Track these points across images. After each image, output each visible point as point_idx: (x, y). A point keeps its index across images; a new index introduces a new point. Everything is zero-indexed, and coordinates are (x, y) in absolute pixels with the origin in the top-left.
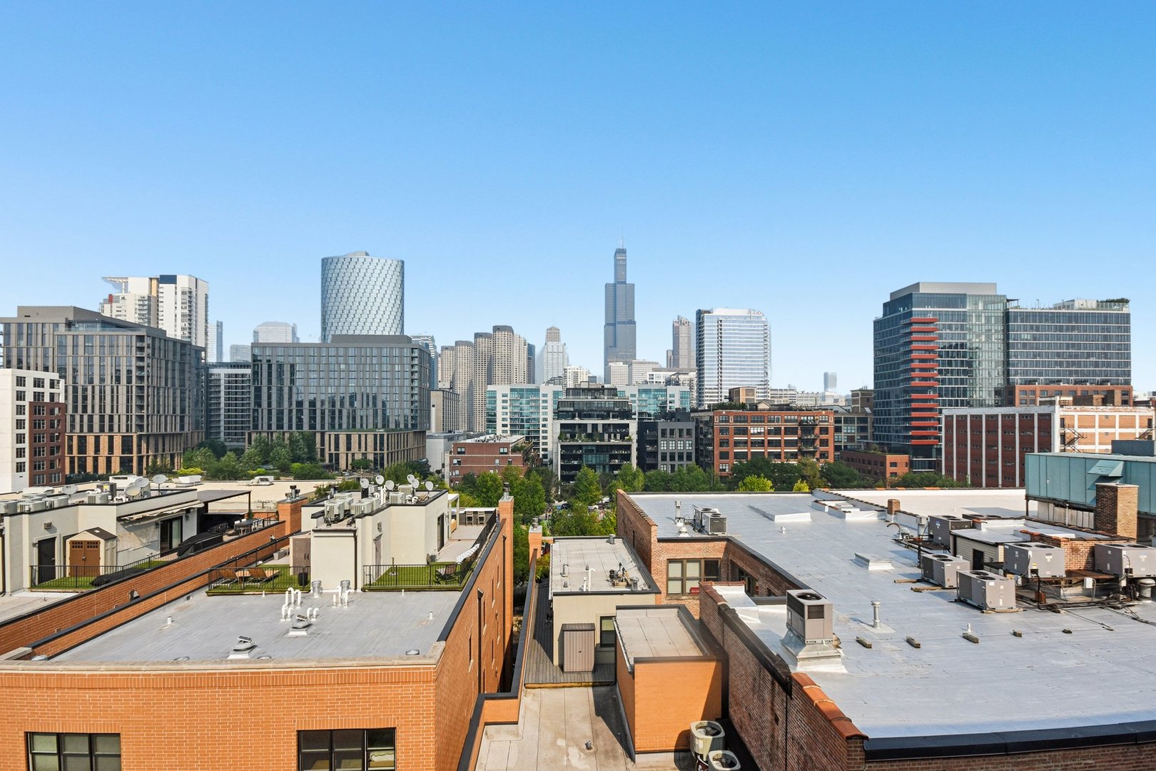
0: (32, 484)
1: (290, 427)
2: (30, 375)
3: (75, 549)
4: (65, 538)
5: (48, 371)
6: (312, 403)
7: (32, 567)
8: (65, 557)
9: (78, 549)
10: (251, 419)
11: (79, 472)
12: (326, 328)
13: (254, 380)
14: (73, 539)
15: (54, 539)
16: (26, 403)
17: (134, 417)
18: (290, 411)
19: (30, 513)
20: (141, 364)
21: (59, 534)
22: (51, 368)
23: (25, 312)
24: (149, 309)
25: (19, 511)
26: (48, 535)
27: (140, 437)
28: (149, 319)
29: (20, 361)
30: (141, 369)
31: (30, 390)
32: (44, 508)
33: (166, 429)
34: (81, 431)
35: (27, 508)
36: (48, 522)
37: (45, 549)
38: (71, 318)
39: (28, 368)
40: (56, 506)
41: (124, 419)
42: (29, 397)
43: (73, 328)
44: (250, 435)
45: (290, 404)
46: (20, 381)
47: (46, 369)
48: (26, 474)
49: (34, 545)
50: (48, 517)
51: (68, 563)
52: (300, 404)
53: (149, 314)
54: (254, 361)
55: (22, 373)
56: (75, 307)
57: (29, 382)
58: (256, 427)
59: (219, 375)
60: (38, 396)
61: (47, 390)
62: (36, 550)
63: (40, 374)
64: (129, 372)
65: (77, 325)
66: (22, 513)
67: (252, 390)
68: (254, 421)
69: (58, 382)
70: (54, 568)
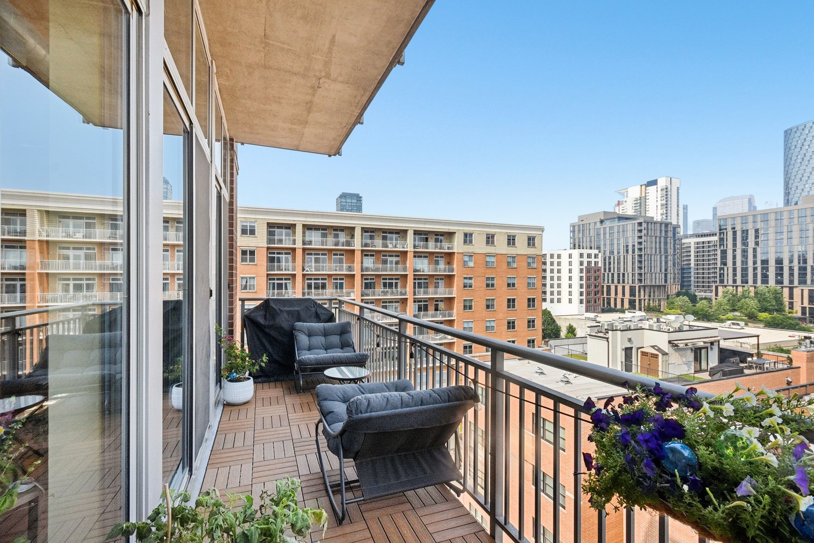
0: (587, 311)
1: (755, 282)
2: (586, 252)
3: (643, 356)
4: (638, 349)
6: (779, 262)
7: (622, 362)
8: (637, 360)
10: (718, 275)
11: (607, 306)
12: (789, 193)
13: (720, 245)
14: (642, 350)
15: (632, 348)
16: (584, 267)
17: (636, 274)
18: (755, 269)
19: (621, 331)
20: (640, 240)
21: (635, 345)
22: (593, 248)
23: (581, 219)
24: (640, 206)
25: (614, 329)
26: (629, 345)
27: (639, 286)
28: (640, 211)
29: (579, 246)
30: (640, 243)
31: (585, 260)
32: (626, 329)
33: (655, 282)
34: (608, 283)
35: (619, 328)
36: (629, 337)
37: (628, 351)
38: (602, 218)
39: (583, 248)
40: (632, 328)
41: (630, 275)
42: (585, 264)
43: (603, 223)
44: (717, 287)
45: (755, 263)
46: (581, 255)
47: (591, 248)
48: (584, 305)
49: (623, 350)
50: (629, 334)
51: (639, 364)
52: (765, 262)
53: (640, 208)
54: (720, 230)
55: (582, 251)
56: (604, 212)
57: (585, 256)
58: (722, 281)
59: (690, 243)
60: (589, 263)
61: (593, 260)
62: (624, 352)
63: (589, 251)
64: (634, 246)
65: (605, 222)
66: (616, 330)
67: (719, 252)
68: (720, 277)
69: (598, 255)
70: (632, 365)
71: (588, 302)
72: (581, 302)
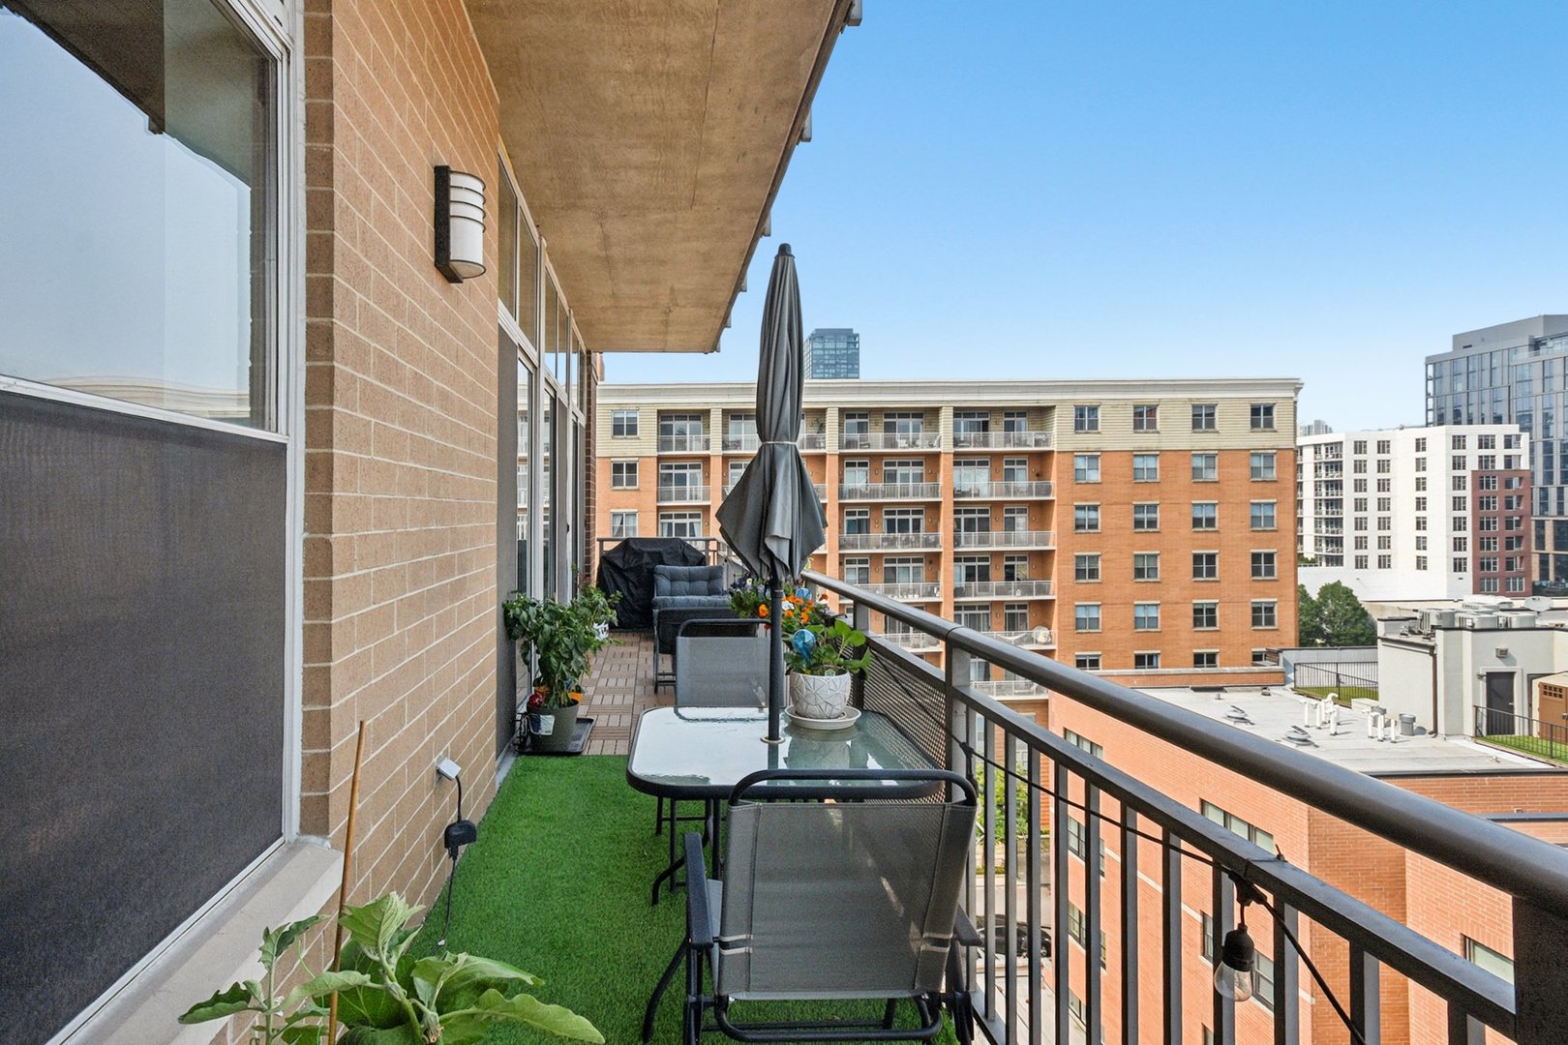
0: (1478, 589)
2: (1472, 432)
3: (1547, 697)
4: (1531, 678)
5: (1501, 423)
7: (1477, 708)
8: (1530, 705)
9: (1552, 698)
11: (1557, 579)
14: (1544, 680)
15: (1511, 675)
16: (1467, 473)
19: (1474, 630)
21: (1521, 668)
22: (1505, 418)
23: (1463, 342)
25: (1457, 625)
26: (1500, 667)
29: (1457, 414)
31: (1472, 454)
32: (1495, 626)
35: (1469, 623)
36: (1502, 647)
37: (1498, 687)
38: (1539, 335)
39: (1470, 422)
40: (1514, 626)
42: (1472, 464)
43: (1543, 350)
46: (1458, 442)
47: (1498, 420)
48: (1468, 576)
49: (1480, 677)
50: (1503, 640)
51: (1536, 715)
55: (1459, 430)
56: (1546, 317)
57: (1472, 443)
60: (1485, 462)
61: (1499, 452)
62: (1482, 685)
63: (1488, 429)
65: (1550, 344)
66: (1461, 629)
69: (1518, 437)
70: (1513, 717)
71: (1482, 565)
72: (1459, 566)
